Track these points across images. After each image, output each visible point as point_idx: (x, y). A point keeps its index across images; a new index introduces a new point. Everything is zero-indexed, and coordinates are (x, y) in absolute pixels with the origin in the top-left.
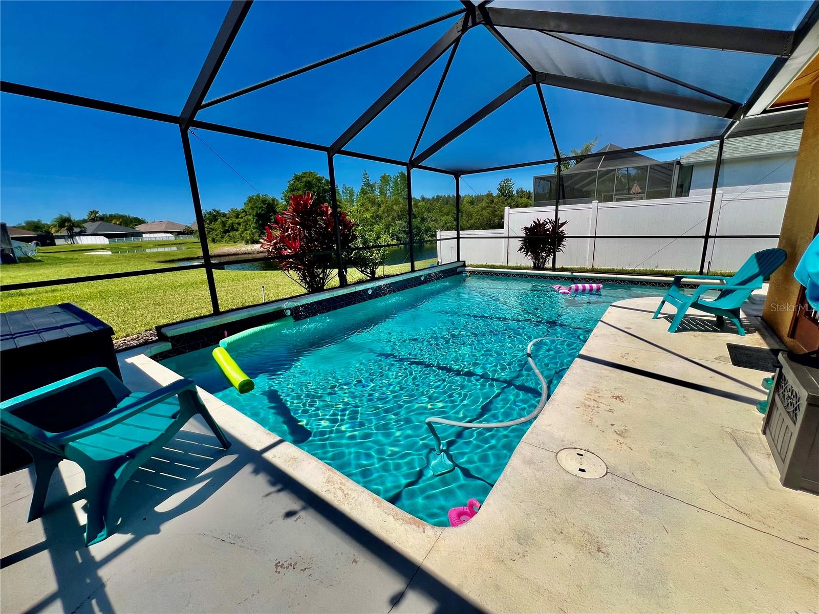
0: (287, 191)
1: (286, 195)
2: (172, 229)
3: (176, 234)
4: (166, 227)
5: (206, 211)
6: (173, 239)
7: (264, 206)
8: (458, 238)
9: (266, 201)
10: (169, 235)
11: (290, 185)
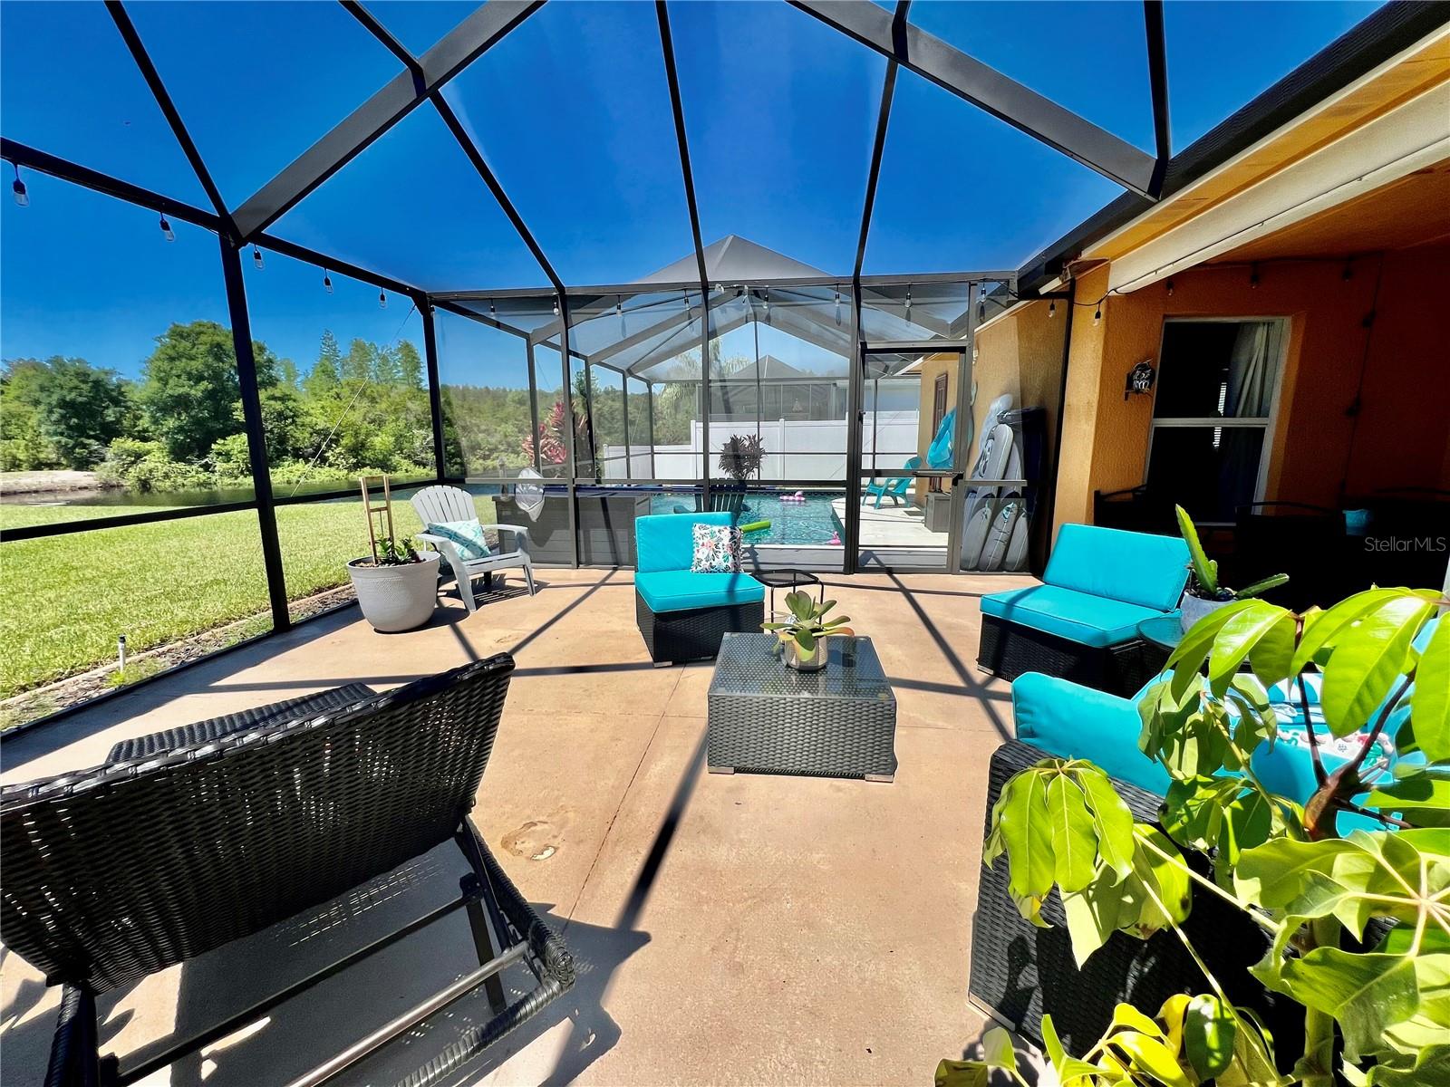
8: (653, 453)
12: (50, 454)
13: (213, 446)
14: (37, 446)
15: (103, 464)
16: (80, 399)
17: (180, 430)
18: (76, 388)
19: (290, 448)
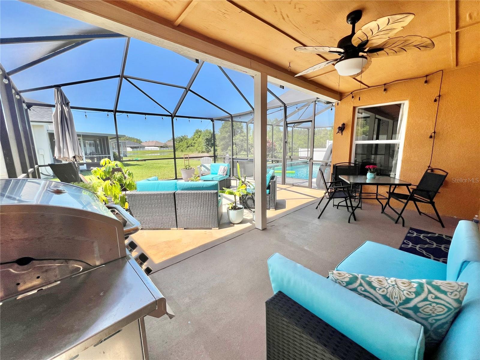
0: (221, 128)
1: (221, 130)
2: (158, 145)
3: (160, 147)
4: (155, 144)
5: (178, 136)
6: (159, 149)
7: (210, 135)
9: (211, 132)
10: (157, 148)
11: (223, 125)
12: (204, 150)
13: (229, 148)
14: (202, 148)
15: (211, 152)
16: (209, 138)
17: (223, 144)
18: (209, 136)
19: (243, 149)
